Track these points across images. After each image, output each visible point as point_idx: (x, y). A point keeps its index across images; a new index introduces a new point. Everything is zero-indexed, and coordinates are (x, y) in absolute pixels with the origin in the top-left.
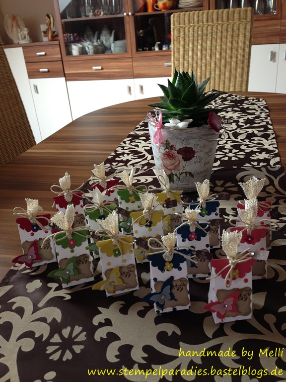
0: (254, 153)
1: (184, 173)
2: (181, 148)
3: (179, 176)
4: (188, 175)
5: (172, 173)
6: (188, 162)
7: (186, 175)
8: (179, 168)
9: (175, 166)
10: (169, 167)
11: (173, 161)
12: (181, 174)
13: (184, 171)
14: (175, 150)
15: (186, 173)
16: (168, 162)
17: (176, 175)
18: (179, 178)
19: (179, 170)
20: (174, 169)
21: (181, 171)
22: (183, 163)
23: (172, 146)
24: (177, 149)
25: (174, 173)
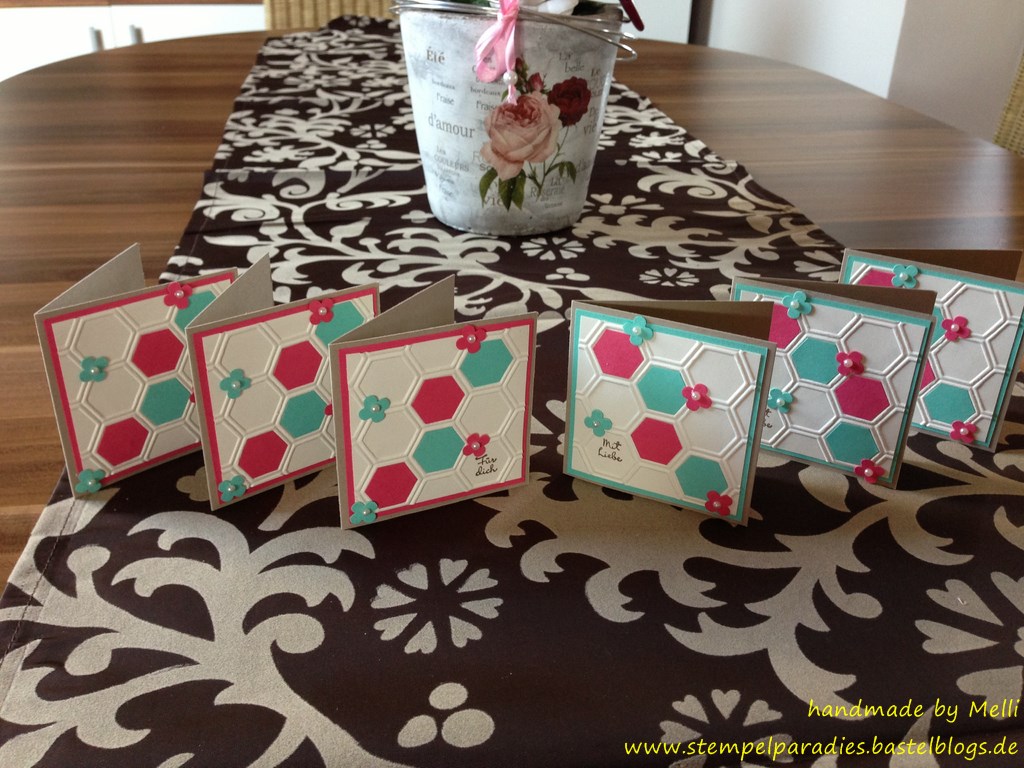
0: (634, 135)
1: (556, 166)
2: (561, 81)
3: (539, 180)
4: (565, 174)
5: (522, 173)
6: (572, 128)
7: (561, 172)
8: (547, 151)
9: (536, 147)
10: (514, 154)
11: (529, 131)
12: (550, 170)
13: (558, 160)
14: (542, 91)
15: (561, 165)
16: (513, 135)
17: (533, 178)
18: (540, 186)
19: (543, 160)
20: (531, 157)
21: (548, 162)
22: (561, 133)
23: (536, 77)
24: (549, 86)
25: (528, 171)
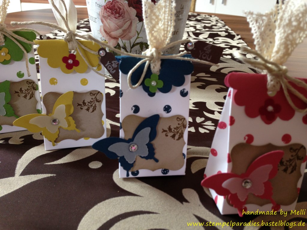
1: (138, 44)
5: (119, 45)
7: (142, 49)
8: (131, 35)
9: (124, 31)
10: (114, 34)
11: (120, 22)
12: (134, 46)
13: (138, 41)
15: (142, 44)
16: (112, 23)
19: (129, 39)
20: (122, 36)
21: (133, 40)
22: (137, 25)
